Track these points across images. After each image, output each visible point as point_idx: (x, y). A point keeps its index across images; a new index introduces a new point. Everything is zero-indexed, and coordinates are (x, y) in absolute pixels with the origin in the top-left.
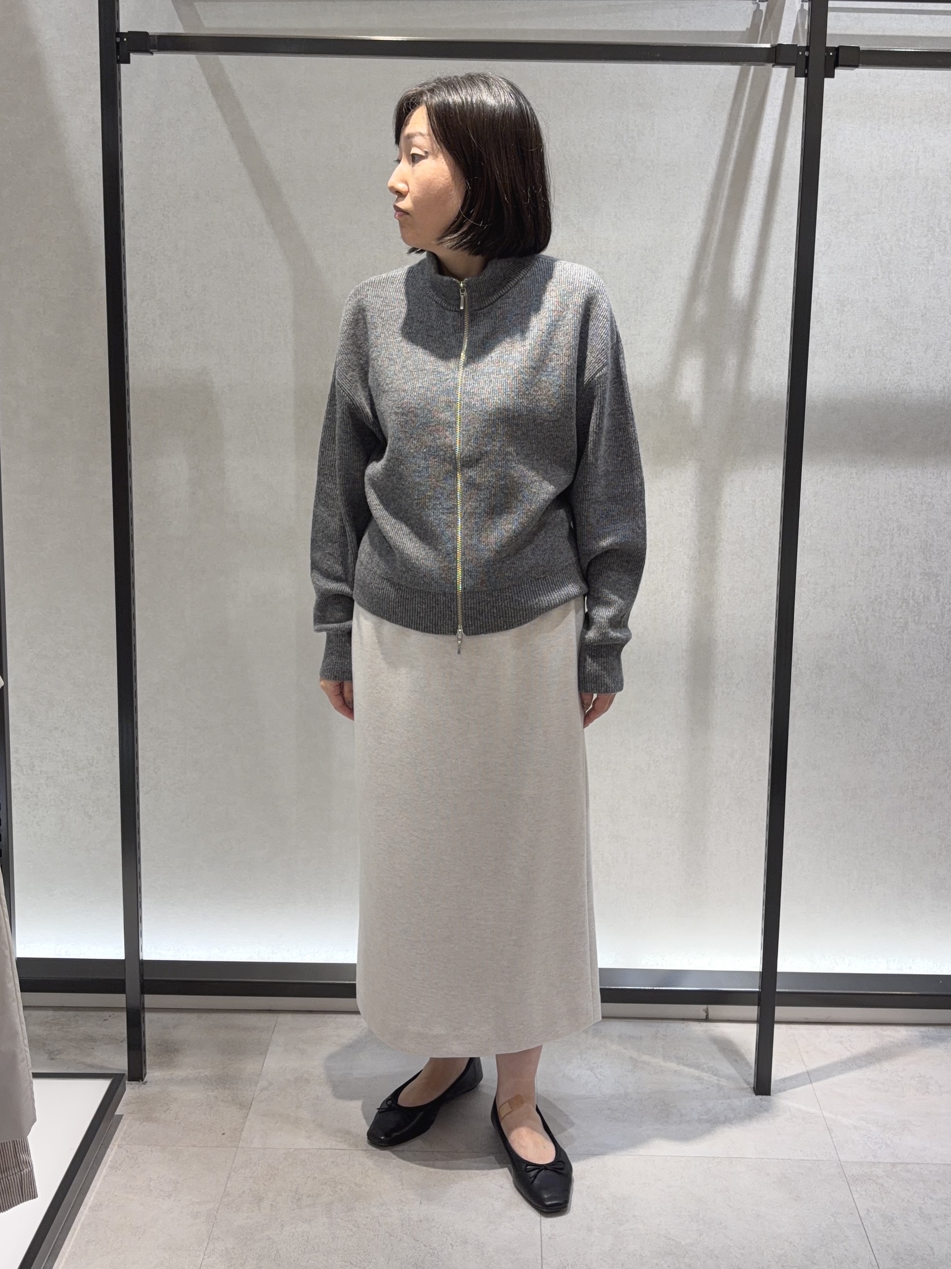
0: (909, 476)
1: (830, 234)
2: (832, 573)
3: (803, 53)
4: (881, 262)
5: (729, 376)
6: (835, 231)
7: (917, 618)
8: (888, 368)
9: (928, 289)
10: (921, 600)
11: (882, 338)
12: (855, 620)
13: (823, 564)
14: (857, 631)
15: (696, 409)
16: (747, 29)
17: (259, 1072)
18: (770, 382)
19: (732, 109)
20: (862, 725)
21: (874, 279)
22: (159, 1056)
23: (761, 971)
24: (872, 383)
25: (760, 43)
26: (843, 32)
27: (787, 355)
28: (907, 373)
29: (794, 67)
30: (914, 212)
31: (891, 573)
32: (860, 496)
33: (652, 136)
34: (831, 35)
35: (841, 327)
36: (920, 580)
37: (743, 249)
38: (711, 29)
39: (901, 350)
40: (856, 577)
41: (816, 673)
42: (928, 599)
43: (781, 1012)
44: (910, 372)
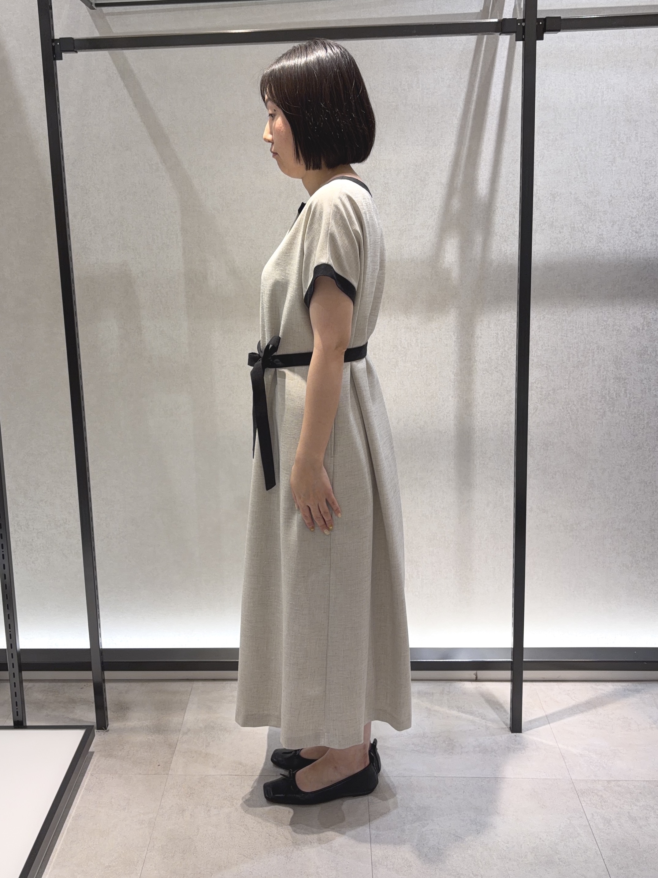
0: (603, 312)
1: (543, 149)
2: (552, 380)
3: (521, 24)
4: (579, 166)
5: (477, 249)
6: (547, 146)
7: (612, 409)
8: (587, 239)
9: (613, 183)
10: (614, 396)
11: (582, 218)
12: (569, 411)
13: (546, 375)
14: (571, 419)
15: (455, 273)
16: (481, 10)
17: (182, 722)
18: (506, 252)
19: (472, 66)
20: (576, 481)
21: (575, 178)
22: (116, 712)
23: (513, 647)
24: (576, 249)
25: (490, 18)
26: (548, 8)
27: (517, 233)
28: (600, 242)
29: (515, 34)
30: (601, 131)
31: (593, 379)
32: (570, 327)
33: (418, 88)
34: (540, 11)
35: (553, 212)
36: (613, 383)
37: (484, 162)
38: (456, 12)
39: (595, 226)
40: (569, 382)
41: (543, 448)
42: (620, 396)
43: (527, 674)
44: (602, 241)
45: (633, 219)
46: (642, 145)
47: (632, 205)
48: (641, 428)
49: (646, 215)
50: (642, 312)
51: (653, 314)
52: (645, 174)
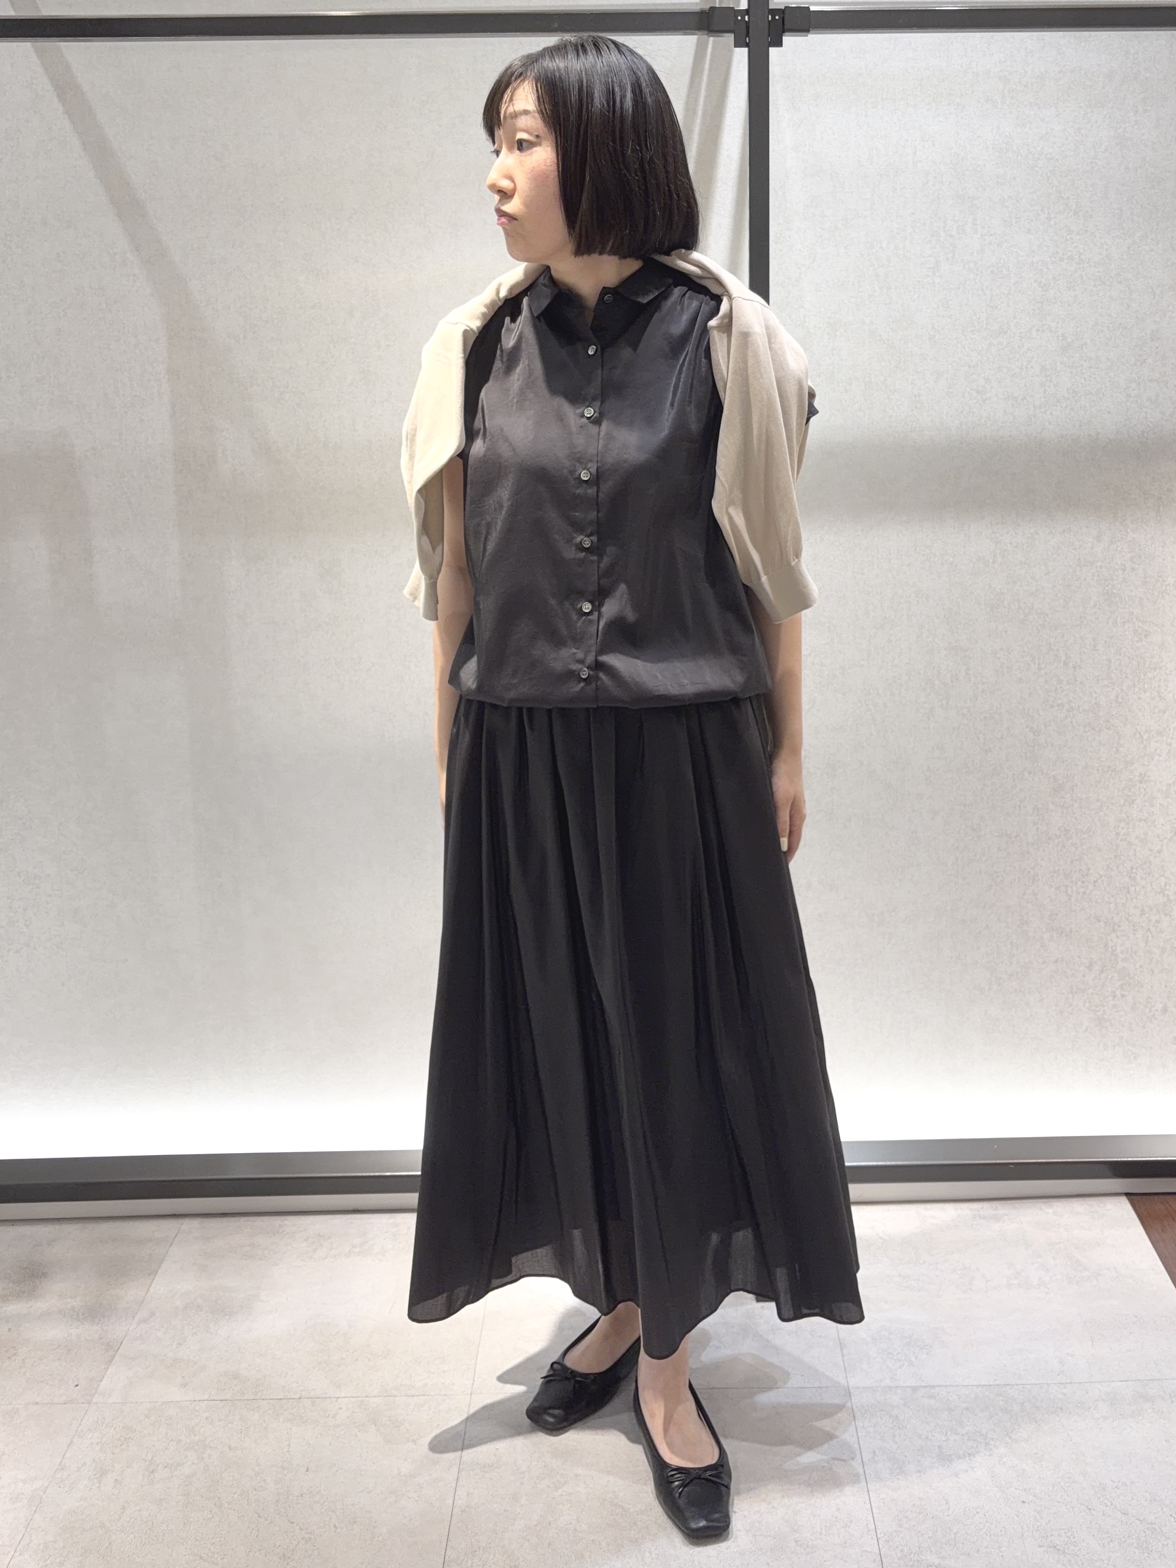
2: (840, 651)
3: (743, 18)
7: (944, 702)
8: (893, 403)
9: (935, 306)
10: (949, 680)
11: (883, 367)
12: (870, 706)
14: (874, 720)
17: (141, 1298)
20: (886, 833)
21: (870, 296)
28: (916, 408)
29: (732, 35)
30: (913, 214)
31: (910, 649)
35: (833, 355)
36: (945, 656)
39: (907, 380)
40: (869, 654)
41: (828, 773)
42: (957, 679)
44: (919, 406)
45: (972, 369)
46: (985, 240)
47: (970, 344)
48: (996, 738)
49: (993, 362)
50: (993, 532)
51: (1011, 535)
52: (991, 290)
